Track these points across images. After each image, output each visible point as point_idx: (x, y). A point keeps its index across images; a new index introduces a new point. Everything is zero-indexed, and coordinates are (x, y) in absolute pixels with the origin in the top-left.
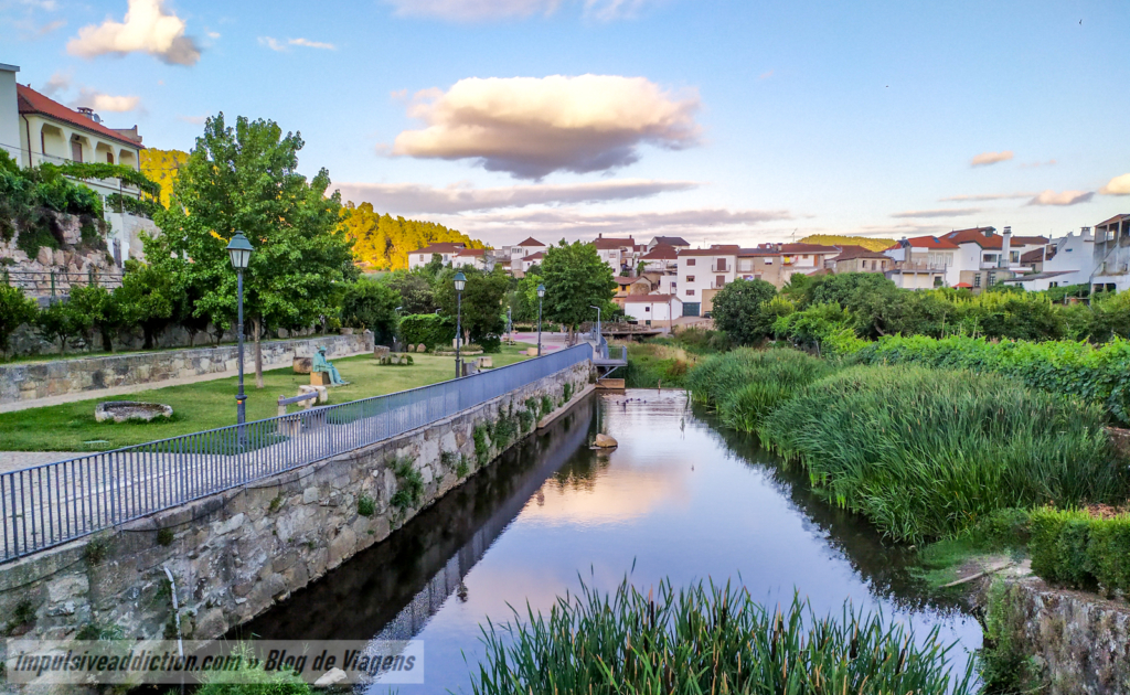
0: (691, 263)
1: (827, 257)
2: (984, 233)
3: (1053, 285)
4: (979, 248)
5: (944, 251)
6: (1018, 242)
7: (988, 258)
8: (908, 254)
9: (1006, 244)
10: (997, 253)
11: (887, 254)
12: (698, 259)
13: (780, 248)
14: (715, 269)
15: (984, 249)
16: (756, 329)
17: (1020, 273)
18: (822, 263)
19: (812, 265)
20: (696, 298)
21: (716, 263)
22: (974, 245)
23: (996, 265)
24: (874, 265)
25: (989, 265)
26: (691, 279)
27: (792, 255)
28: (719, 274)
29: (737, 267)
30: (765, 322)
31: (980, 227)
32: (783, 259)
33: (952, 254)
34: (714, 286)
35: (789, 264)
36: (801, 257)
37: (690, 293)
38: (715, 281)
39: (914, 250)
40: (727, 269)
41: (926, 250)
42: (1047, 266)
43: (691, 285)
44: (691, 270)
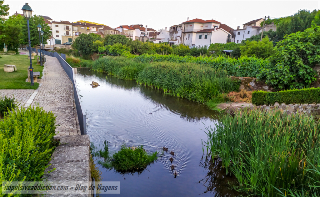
0: (57, 26)
1: (100, 29)
2: (140, 26)
3: (160, 42)
4: (140, 30)
5: (131, 30)
6: (149, 29)
7: (142, 33)
8: (123, 30)
9: (146, 30)
10: (144, 32)
11: (117, 29)
12: (59, 25)
13: (85, 24)
14: (66, 29)
15: (141, 31)
16: (92, 50)
17: (150, 38)
18: (99, 30)
19: (95, 31)
20: (60, 38)
21: (65, 27)
22: (138, 29)
23: (144, 35)
24: (114, 32)
25: (142, 35)
26: (57, 32)
27: (89, 27)
28: (67, 31)
29: (73, 29)
30: (95, 48)
31: (139, 24)
32: (87, 28)
33: (133, 31)
34: (66, 35)
35: (89, 30)
36: (92, 28)
37: (58, 36)
38: (66, 33)
39: (124, 29)
40: (69, 29)
41: (127, 29)
42: (158, 37)
43: (57, 34)
44: (57, 29)
